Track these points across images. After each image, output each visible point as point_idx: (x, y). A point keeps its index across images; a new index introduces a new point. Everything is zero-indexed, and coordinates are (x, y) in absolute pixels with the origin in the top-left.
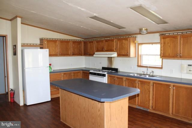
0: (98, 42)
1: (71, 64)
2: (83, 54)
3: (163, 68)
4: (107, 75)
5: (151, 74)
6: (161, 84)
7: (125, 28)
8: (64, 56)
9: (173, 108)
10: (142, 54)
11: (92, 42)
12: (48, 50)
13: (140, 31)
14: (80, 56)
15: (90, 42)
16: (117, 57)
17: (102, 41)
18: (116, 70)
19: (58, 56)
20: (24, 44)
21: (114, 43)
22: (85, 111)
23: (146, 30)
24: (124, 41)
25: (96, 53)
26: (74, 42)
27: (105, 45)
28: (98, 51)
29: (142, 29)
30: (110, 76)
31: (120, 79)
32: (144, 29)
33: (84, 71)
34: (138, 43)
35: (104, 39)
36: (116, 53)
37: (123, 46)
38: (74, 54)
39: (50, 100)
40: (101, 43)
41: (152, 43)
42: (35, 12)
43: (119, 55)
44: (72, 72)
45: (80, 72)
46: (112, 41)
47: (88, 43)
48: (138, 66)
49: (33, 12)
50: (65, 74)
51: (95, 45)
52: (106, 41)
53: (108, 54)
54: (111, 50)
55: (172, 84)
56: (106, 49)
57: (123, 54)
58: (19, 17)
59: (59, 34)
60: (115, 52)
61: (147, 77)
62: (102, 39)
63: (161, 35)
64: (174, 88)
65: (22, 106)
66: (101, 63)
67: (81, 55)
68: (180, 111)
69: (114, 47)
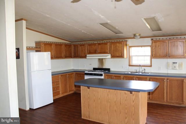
0: (90, 45)
1: (62, 67)
2: (73, 56)
3: (152, 66)
4: (103, 74)
5: (143, 71)
6: (157, 79)
7: (122, 33)
8: (58, 59)
9: (167, 96)
10: (132, 55)
11: (84, 45)
12: (50, 53)
13: (134, 36)
14: (70, 58)
15: (81, 45)
16: (111, 58)
17: (95, 44)
18: (108, 70)
19: (54, 59)
20: (30, 47)
21: (108, 46)
22: (116, 104)
23: (140, 35)
24: (118, 44)
25: (87, 55)
26: (66, 45)
27: (98, 48)
28: (90, 53)
29: (136, 34)
30: (107, 75)
31: (118, 77)
32: (137, 34)
33: (77, 73)
34: (129, 46)
35: (97, 42)
36: (110, 54)
37: (117, 48)
38: (66, 57)
39: (52, 102)
40: (93, 46)
41: (142, 46)
42: (49, 16)
43: (113, 57)
44: (67, 74)
45: (73, 73)
46: (106, 44)
47: (79, 46)
48: (130, 65)
49: (48, 16)
50: (62, 76)
51: (86, 48)
52: (99, 44)
53: (102, 55)
54: (105, 52)
55: (166, 78)
56: (99, 52)
57: (118, 55)
58: (25, 20)
59: (51, 37)
60: (108, 54)
61: (141, 74)
62: (94, 43)
63: (152, 39)
64: (168, 81)
65: (28, 111)
66: (90, 64)
67: (72, 58)
68: (173, 98)
69: (107, 49)
